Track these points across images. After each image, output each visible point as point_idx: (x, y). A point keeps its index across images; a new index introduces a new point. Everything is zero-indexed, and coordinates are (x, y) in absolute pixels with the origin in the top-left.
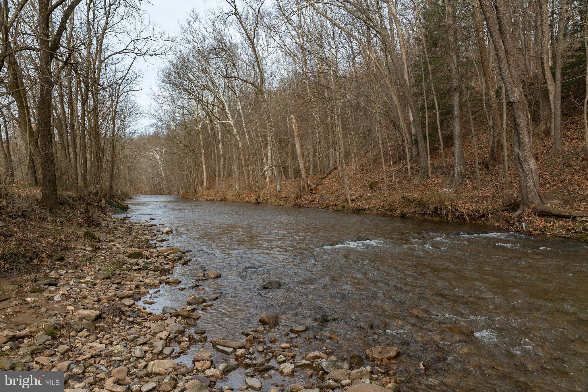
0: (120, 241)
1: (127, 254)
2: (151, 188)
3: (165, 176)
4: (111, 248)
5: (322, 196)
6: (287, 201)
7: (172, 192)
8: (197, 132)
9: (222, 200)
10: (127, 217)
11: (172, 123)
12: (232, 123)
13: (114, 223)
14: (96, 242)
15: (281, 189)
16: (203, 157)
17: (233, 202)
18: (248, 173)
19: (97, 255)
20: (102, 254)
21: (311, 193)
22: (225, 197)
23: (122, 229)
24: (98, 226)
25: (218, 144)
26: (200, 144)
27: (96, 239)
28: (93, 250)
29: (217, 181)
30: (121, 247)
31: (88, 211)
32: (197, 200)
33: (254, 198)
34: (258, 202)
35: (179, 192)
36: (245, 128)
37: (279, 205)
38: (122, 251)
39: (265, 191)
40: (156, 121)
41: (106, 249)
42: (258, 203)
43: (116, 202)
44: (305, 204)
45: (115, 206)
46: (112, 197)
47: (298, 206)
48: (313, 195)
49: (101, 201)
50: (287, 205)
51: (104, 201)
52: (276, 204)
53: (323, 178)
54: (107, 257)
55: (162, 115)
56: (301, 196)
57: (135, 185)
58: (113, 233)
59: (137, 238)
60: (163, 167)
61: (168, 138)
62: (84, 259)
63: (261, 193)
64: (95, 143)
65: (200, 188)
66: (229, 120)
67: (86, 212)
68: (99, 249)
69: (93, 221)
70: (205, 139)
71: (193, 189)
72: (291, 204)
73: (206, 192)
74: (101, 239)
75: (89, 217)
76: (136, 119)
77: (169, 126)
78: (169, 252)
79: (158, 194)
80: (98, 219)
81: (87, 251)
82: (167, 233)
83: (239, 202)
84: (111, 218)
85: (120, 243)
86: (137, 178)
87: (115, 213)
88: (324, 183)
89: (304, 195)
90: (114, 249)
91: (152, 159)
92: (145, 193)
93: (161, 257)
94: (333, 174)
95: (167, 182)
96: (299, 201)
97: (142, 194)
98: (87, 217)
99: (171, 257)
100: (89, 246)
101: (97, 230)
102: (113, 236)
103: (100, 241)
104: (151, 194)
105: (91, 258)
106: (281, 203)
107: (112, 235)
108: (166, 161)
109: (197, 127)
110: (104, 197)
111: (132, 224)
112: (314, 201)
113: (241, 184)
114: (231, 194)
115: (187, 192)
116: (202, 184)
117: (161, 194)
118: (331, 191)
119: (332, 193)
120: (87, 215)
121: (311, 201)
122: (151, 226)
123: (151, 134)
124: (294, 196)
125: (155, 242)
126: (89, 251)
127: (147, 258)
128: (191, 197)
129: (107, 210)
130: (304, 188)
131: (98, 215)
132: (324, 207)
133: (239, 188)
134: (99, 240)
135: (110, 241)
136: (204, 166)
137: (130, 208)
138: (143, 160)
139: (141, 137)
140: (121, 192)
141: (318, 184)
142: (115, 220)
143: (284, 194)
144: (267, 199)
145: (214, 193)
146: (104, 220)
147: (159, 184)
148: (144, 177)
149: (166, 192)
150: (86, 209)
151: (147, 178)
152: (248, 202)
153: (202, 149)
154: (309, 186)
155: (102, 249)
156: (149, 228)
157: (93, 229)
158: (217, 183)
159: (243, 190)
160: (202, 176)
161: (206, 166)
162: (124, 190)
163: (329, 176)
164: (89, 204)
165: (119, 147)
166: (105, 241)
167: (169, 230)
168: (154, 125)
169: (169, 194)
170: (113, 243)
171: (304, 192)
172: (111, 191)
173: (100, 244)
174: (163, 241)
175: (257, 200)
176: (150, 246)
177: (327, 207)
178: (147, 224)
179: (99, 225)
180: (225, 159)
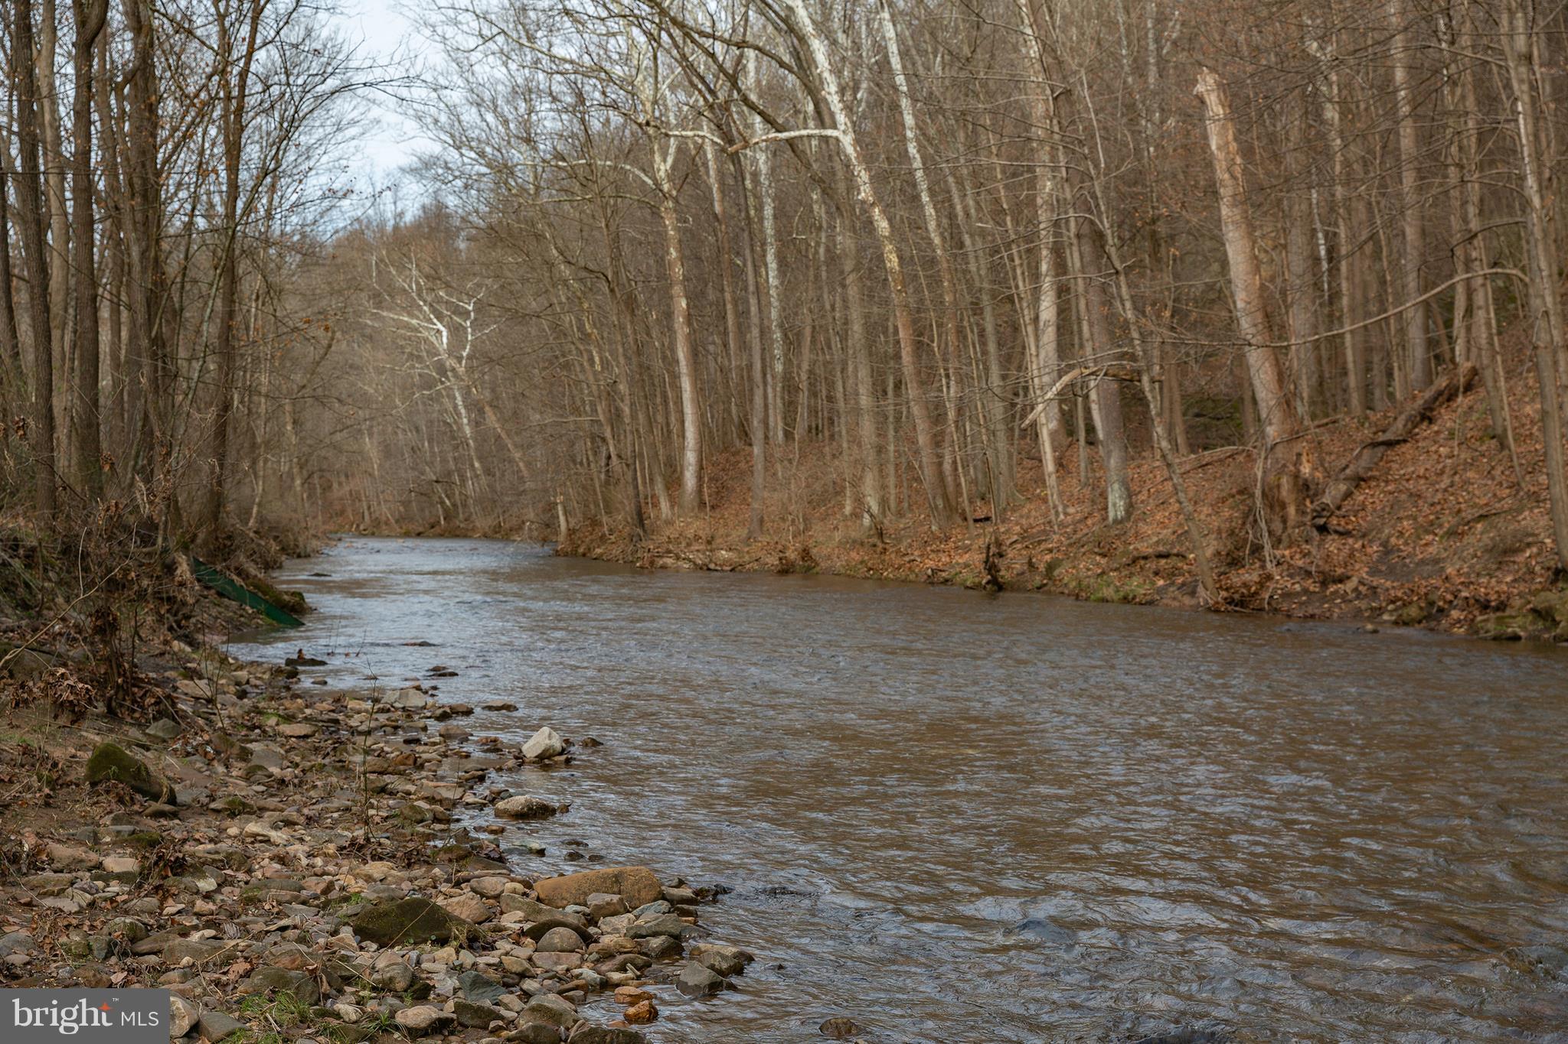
0: (291, 813)
1: (346, 909)
2: (406, 504)
3: (481, 437)
4: (245, 862)
5: (1387, 550)
6: (1172, 574)
7: (514, 522)
8: (651, 203)
9: (785, 570)
10: (301, 660)
11: (518, 155)
12: (847, 142)
13: (242, 695)
14: (158, 815)
15: (1130, 507)
16: (681, 329)
17: (848, 579)
18: (937, 417)
19: (171, 907)
20: (200, 905)
21: (1323, 529)
22: (806, 553)
23: (287, 729)
24: (160, 715)
25: (759, 263)
26: (661, 261)
27: (156, 797)
28: (144, 874)
29: (759, 466)
30: (298, 850)
31: (106, 626)
32: (652, 568)
33: (976, 558)
34: (994, 581)
35: (550, 525)
36: (917, 164)
37: (1126, 600)
38: (314, 886)
39: (1029, 516)
40: (436, 149)
41: (220, 864)
42: (1000, 587)
43: (240, 572)
44: (1287, 595)
45: (239, 596)
46: (223, 546)
47: (1242, 603)
48: (1332, 544)
49: (170, 568)
50: (1174, 600)
51: (184, 570)
52: (1108, 592)
53: (1390, 444)
54: (230, 929)
55: (470, 116)
56: (1257, 549)
57: (327, 488)
58: (245, 755)
59: (383, 790)
60: (467, 394)
61: (494, 235)
62: (98, 943)
63: (1011, 530)
64: (143, 254)
65: (664, 505)
66: (835, 127)
67: (99, 630)
68: (179, 867)
69: (137, 682)
70: (690, 240)
71: (629, 507)
72: (1204, 596)
73: (697, 526)
74: (183, 797)
75: (114, 660)
76: (340, 137)
77: (503, 170)
78: (596, 899)
79: (441, 536)
80: (157, 668)
81: (108, 877)
82: (545, 761)
83: (881, 581)
84: (223, 661)
85: (289, 823)
86: (336, 447)
87: (237, 632)
88: (1396, 469)
89: (1277, 542)
90: (266, 867)
91: (416, 349)
92: (375, 529)
93: (559, 936)
94: (1447, 419)
95: (488, 472)
96: (1249, 576)
97: (362, 534)
98: (107, 660)
99: (613, 932)
100: (119, 842)
101: (154, 738)
102: (248, 777)
103: (176, 809)
104: (407, 535)
105: (135, 936)
106: (1137, 585)
107: (238, 769)
108: (482, 358)
109: (648, 169)
110: (185, 548)
111: (339, 699)
112: (1341, 580)
113: (892, 481)
114: (838, 536)
115: (595, 523)
116: (674, 481)
117: (454, 533)
118: (1448, 521)
119: (1452, 533)
120: (103, 650)
121: (1327, 580)
122: (444, 717)
123: (408, 218)
124: (1210, 547)
125: (488, 818)
126: (122, 877)
127: (475, 942)
128: (616, 551)
129: (202, 616)
130: (1274, 503)
131: (157, 644)
132: (1413, 612)
133: (884, 502)
134: (172, 800)
135: (237, 809)
136: (686, 384)
137: (312, 610)
138: (366, 353)
139: (357, 238)
140: (261, 520)
141: (1359, 481)
142: (243, 674)
143: (1152, 535)
144: (1051, 567)
145: (744, 533)
146: (192, 674)
147: (444, 480)
148: (370, 446)
149: (483, 523)
150: (102, 614)
151: (387, 452)
152: (935, 580)
153: (677, 290)
154: (1305, 489)
155: (198, 869)
156: (435, 726)
157: (134, 733)
158: (759, 478)
159: (900, 514)
160: (671, 437)
161: (694, 384)
162: (277, 511)
163: (1424, 431)
164: (115, 586)
165: (251, 284)
166: (204, 809)
167: (557, 743)
168: (425, 167)
169: (499, 534)
170: (253, 827)
171: (1277, 526)
172: (216, 516)
173: (176, 829)
174: (539, 813)
175: (991, 568)
176: (467, 853)
177: (1433, 613)
178: (416, 700)
179: (167, 709)
180: (792, 342)
